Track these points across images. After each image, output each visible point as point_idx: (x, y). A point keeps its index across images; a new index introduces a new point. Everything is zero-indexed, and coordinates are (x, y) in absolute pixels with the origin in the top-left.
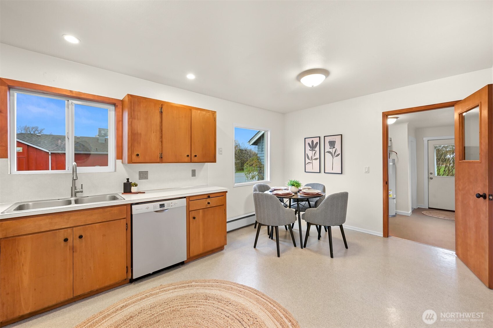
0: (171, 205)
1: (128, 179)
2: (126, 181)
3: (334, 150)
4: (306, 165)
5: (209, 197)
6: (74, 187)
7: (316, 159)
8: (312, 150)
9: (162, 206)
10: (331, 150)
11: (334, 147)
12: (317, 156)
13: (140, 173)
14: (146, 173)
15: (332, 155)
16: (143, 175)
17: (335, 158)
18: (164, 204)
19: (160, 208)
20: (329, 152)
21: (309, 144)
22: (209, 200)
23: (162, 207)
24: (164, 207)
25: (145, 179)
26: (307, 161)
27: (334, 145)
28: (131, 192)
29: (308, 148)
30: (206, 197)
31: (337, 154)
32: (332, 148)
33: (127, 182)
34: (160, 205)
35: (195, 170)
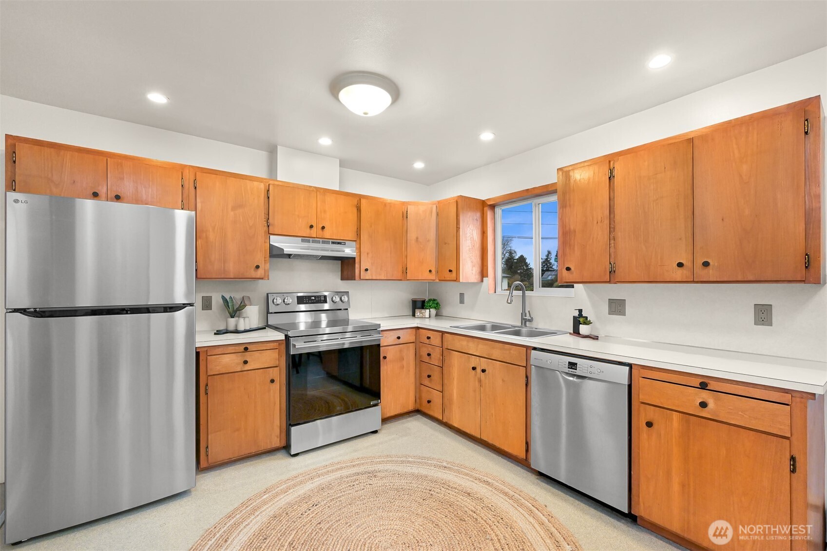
0: (590, 369)
1: (580, 311)
2: (577, 314)
5: (703, 386)
6: (523, 314)
9: (572, 365)
13: (611, 302)
14: (622, 302)
16: (617, 307)
18: (576, 364)
19: (569, 368)
22: (704, 395)
23: (571, 368)
24: (576, 369)
25: (620, 315)
28: (579, 334)
30: (697, 382)
33: (579, 315)
34: (569, 362)
35: (771, 305)
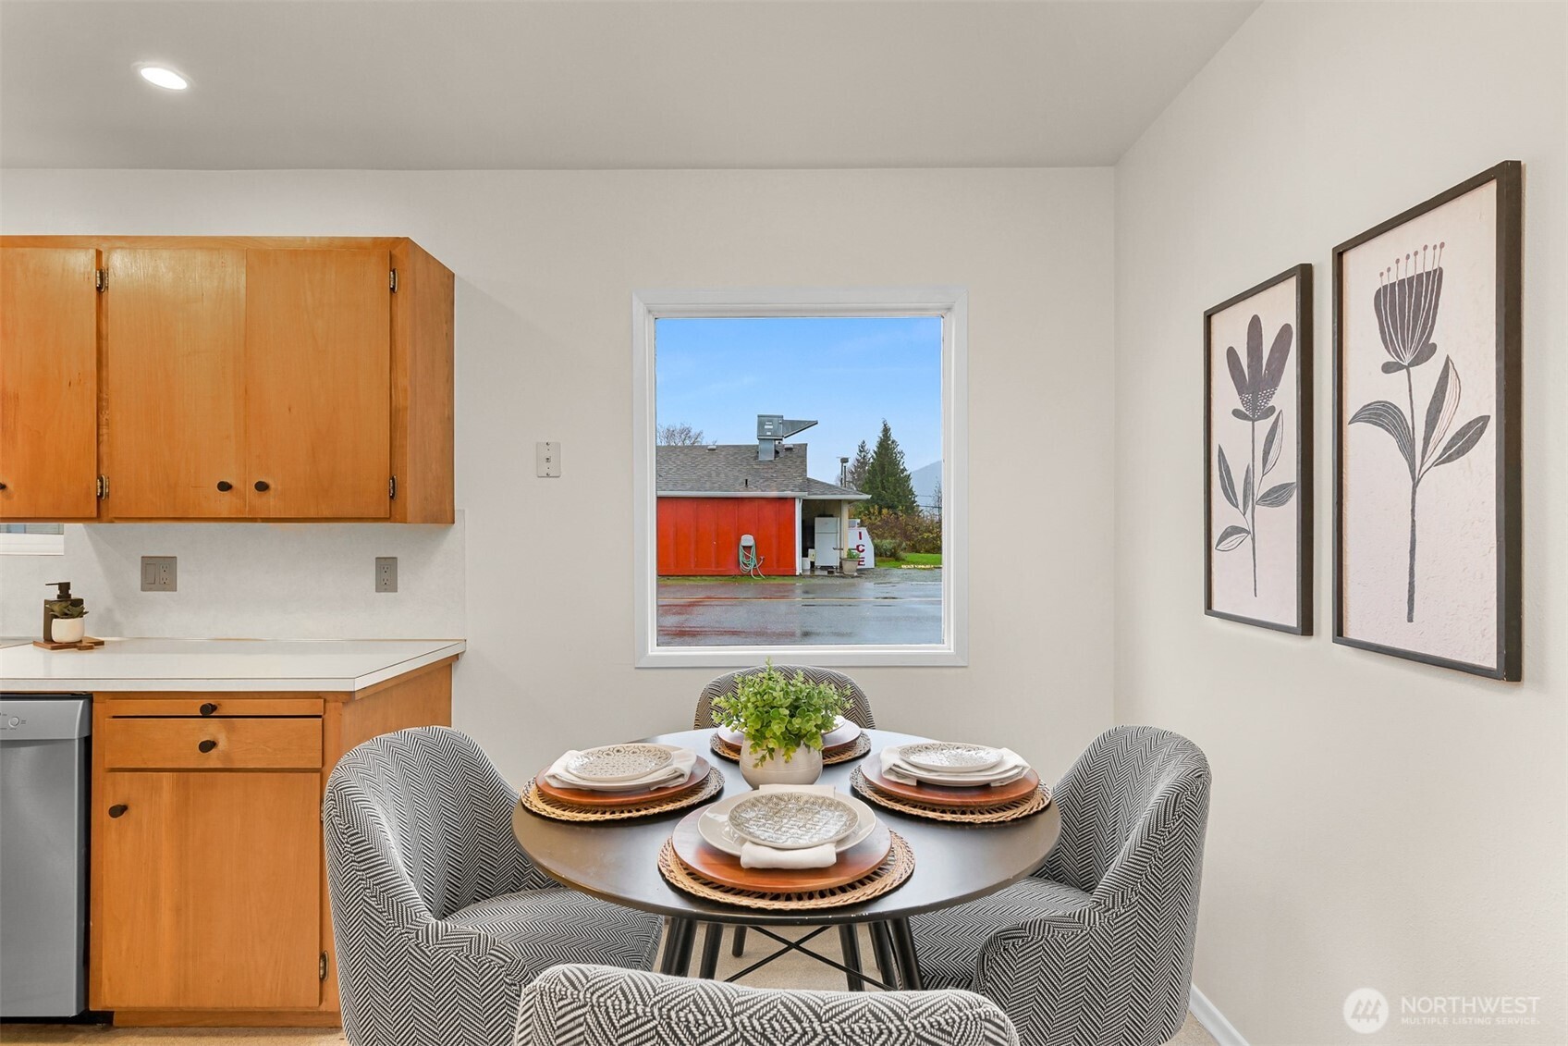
1: (66, 588)
2: (53, 594)
3: (1426, 375)
4: (1215, 553)
5: (208, 712)
7: (1275, 496)
8: (1254, 410)
10: (1392, 389)
11: (1426, 352)
12: (1286, 469)
13: (148, 563)
14: (166, 563)
15: (1407, 447)
16: (158, 573)
17: (1437, 478)
20: (1382, 414)
21: (1231, 353)
22: (211, 729)
25: (164, 590)
26: (1225, 515)
27: (1428, 328)
29: (1227, 395)
30: (195, 708)
31: (1452, 422)
32: (1408, 358)
33: (60, 597)
35: (395, 558)
